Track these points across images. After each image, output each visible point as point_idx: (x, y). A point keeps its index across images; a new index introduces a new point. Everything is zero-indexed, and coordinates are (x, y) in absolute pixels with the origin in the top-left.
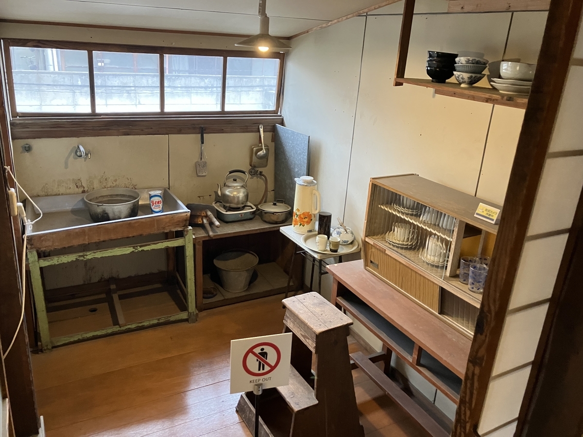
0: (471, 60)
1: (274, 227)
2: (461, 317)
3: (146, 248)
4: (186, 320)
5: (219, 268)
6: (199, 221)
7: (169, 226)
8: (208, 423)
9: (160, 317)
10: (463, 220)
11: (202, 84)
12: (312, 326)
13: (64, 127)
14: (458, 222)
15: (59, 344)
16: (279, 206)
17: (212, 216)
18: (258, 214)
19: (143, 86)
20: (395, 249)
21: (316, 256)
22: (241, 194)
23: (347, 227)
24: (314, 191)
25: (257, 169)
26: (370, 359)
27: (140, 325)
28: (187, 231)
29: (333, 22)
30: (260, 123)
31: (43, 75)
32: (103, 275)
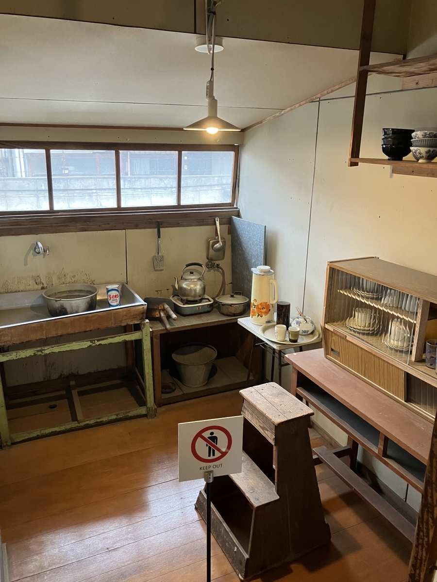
0: (428, 133)
1: (231, 319)
2: (429, 405)
3: (103, 342)
4: (145, 416)
5: (177, 362)
6: (157, 315)
7: (126, 319)
8: (166, 521)
9: (118, 413)
10: (427, 299)
11: (162, 185)
12: (270, 417)
13: (23, 225)
14: (422, 303)
15: (18, 440)
16: (236, 298)
17: (170, 309)
18: (216, 307)
19: (104, 188)
20: (356, 334)
21: (275, 346)
22: (198, 287)
23: (306, 317)
24: (271, 280)
25: (214, 262)
26: (335, 453)
27: (98, 421)
28: (144, 324)
29: (286, 110)
30: (216, 216)
31: (9, 181)
32: (63, 372)
